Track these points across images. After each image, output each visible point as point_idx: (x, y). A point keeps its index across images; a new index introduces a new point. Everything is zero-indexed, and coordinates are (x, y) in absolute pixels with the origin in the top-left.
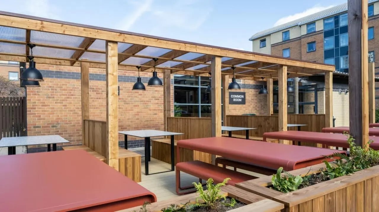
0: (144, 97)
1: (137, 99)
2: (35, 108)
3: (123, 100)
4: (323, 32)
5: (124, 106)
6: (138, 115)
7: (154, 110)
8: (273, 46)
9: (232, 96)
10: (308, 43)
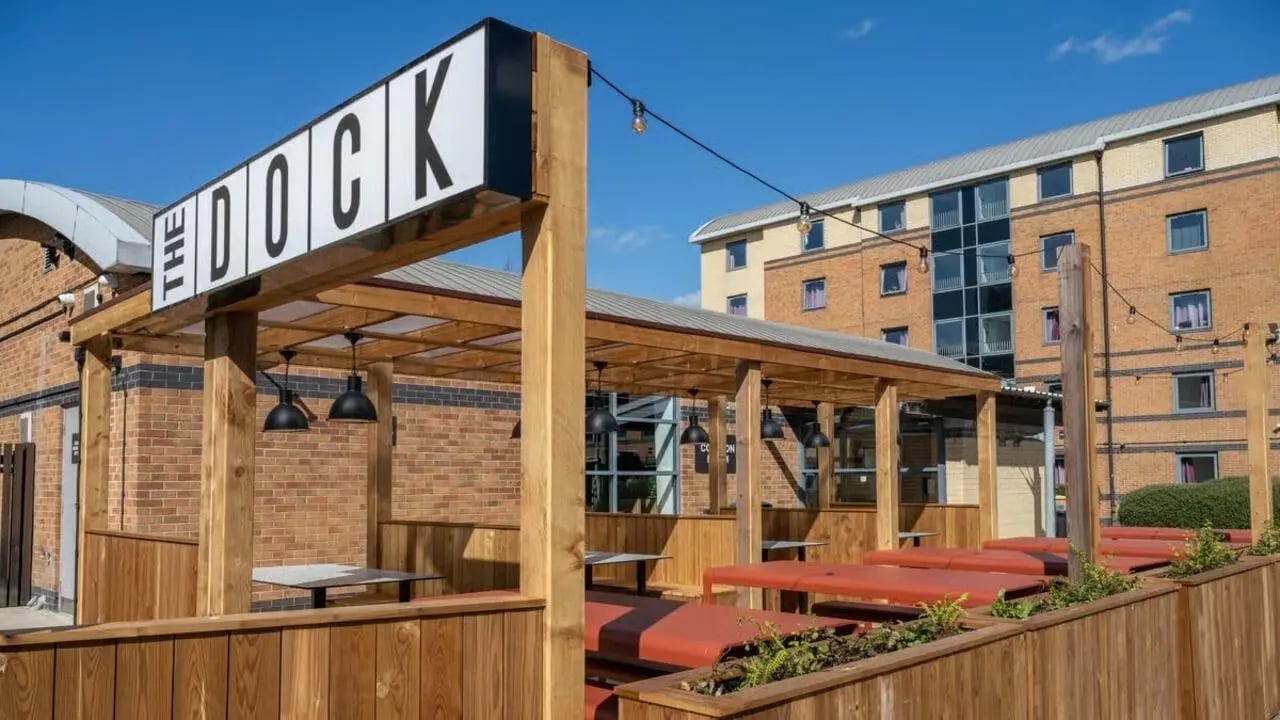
0: (462, 451)
1: (443, 457)
2: (160, 486)
3: (404, 460)
4: (928, 236)
5: (407, 478)
6: (445, 505)
7: (491, 490)
8: (771, 266)
9: (704, 448)
10: (883, 267)
